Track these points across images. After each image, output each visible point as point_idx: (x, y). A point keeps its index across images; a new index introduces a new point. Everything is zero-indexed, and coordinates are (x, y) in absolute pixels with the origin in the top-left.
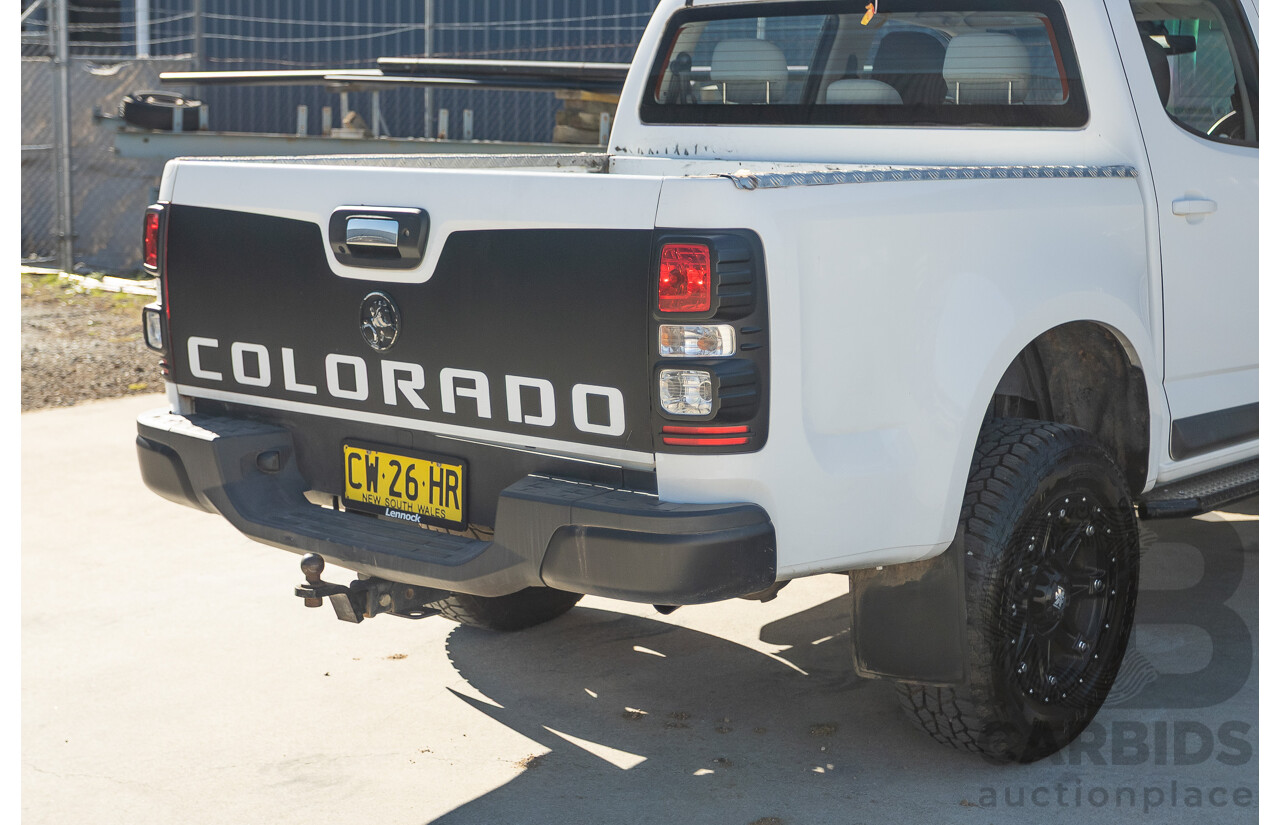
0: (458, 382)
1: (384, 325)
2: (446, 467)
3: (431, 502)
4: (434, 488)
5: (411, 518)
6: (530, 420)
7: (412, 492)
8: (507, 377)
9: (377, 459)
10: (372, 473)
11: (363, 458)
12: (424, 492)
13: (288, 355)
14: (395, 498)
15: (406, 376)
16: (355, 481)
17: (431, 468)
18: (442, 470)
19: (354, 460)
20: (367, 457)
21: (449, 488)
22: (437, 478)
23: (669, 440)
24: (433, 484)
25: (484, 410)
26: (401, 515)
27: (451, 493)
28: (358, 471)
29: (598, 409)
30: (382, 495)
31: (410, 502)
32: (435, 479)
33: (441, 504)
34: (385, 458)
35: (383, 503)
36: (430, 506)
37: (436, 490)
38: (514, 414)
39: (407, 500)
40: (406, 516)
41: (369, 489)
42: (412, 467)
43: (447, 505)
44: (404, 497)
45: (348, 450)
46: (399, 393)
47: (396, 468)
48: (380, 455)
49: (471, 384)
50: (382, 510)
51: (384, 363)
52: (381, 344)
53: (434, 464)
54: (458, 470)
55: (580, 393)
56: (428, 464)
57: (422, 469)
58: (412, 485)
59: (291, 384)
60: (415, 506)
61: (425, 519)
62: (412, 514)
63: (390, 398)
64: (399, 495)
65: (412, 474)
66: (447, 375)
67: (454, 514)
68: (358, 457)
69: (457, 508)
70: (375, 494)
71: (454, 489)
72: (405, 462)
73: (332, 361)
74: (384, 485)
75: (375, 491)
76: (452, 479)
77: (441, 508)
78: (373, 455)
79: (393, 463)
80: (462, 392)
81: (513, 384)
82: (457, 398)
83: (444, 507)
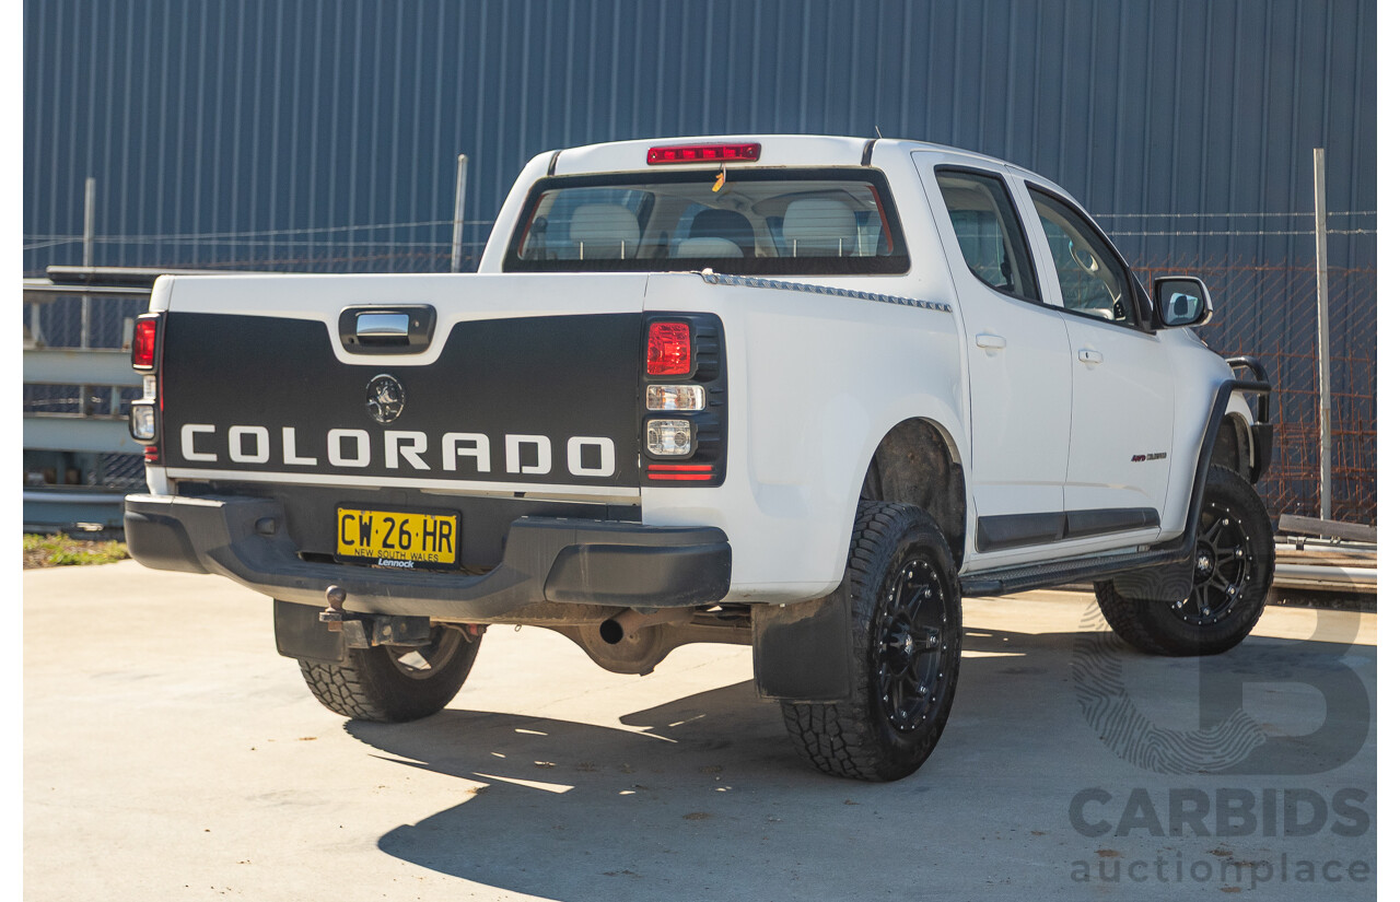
0: (459, 444)
1: (391, 401)
2: (439, 518)
3: (424, 549)
4: (428, 537)
5: (404, 564)
6: (527, 470)
7: (405, 543)
8: (507, 436)
9: (371, 518)
10: (365, 531)
11: (357, 519)
12: (417, 542)
13: (289, 434)
14: (388, 550)
15: (410, 442)
16: (347, 539)
17: (425, 521)
18: (435, 522)
19: (347, 521)
20: (361, 518)
21: (442, 536)
22: (430, 529)
23: (652, 476)
24: (426, 534)
25: (484, 465)
26: (393, 563)
27: (444, 540)
28: (352, 530)
29: (591, 457)
30: (375, 548)
31: (403, 551)
32: (428, 530)
33: (434, 550)
34: (378, 517)
35: (375, 555)
36: (423, 552)
37: (430, 539)
38: (513, 465)
39: (400, 550)
40: (399, 564)
41: (362, 544)
42: (406, 521)
43: (440, 550)
44: (397, 548)
45: (342, 513)
46: (401, 458)
47: (390, 524)
48: (375, 514)
49: (473, 444)
50: (375, 561)
51: (387, 433)
52: (385, 418)
53: (428, 517)
54: (452, 520)
55: (575, 445)
56: (422, 517)
57: (416, 522)
58: (405, 537)
59: (290, 457)
60: (408, 554)
61: (417, 564)
62: (404, 561)
63: (391, 462)
64: (392, 546)
65: (405, 528)
66: (449, 440)
67: (447, 557)
68: (353, 518)
69: (450, 551)
70: (368, 548)
71: (447, 537)
72: (399, 517)
73: (334, 437)
74: (376, 540)
75: (368, 544)
76: (445, 530)
77: (434, 553)
78: (366, 516)
79: (386, 520)
80: (463, 452)
81: (513, 442)
82: (458, 458)
83: (437, 552)
